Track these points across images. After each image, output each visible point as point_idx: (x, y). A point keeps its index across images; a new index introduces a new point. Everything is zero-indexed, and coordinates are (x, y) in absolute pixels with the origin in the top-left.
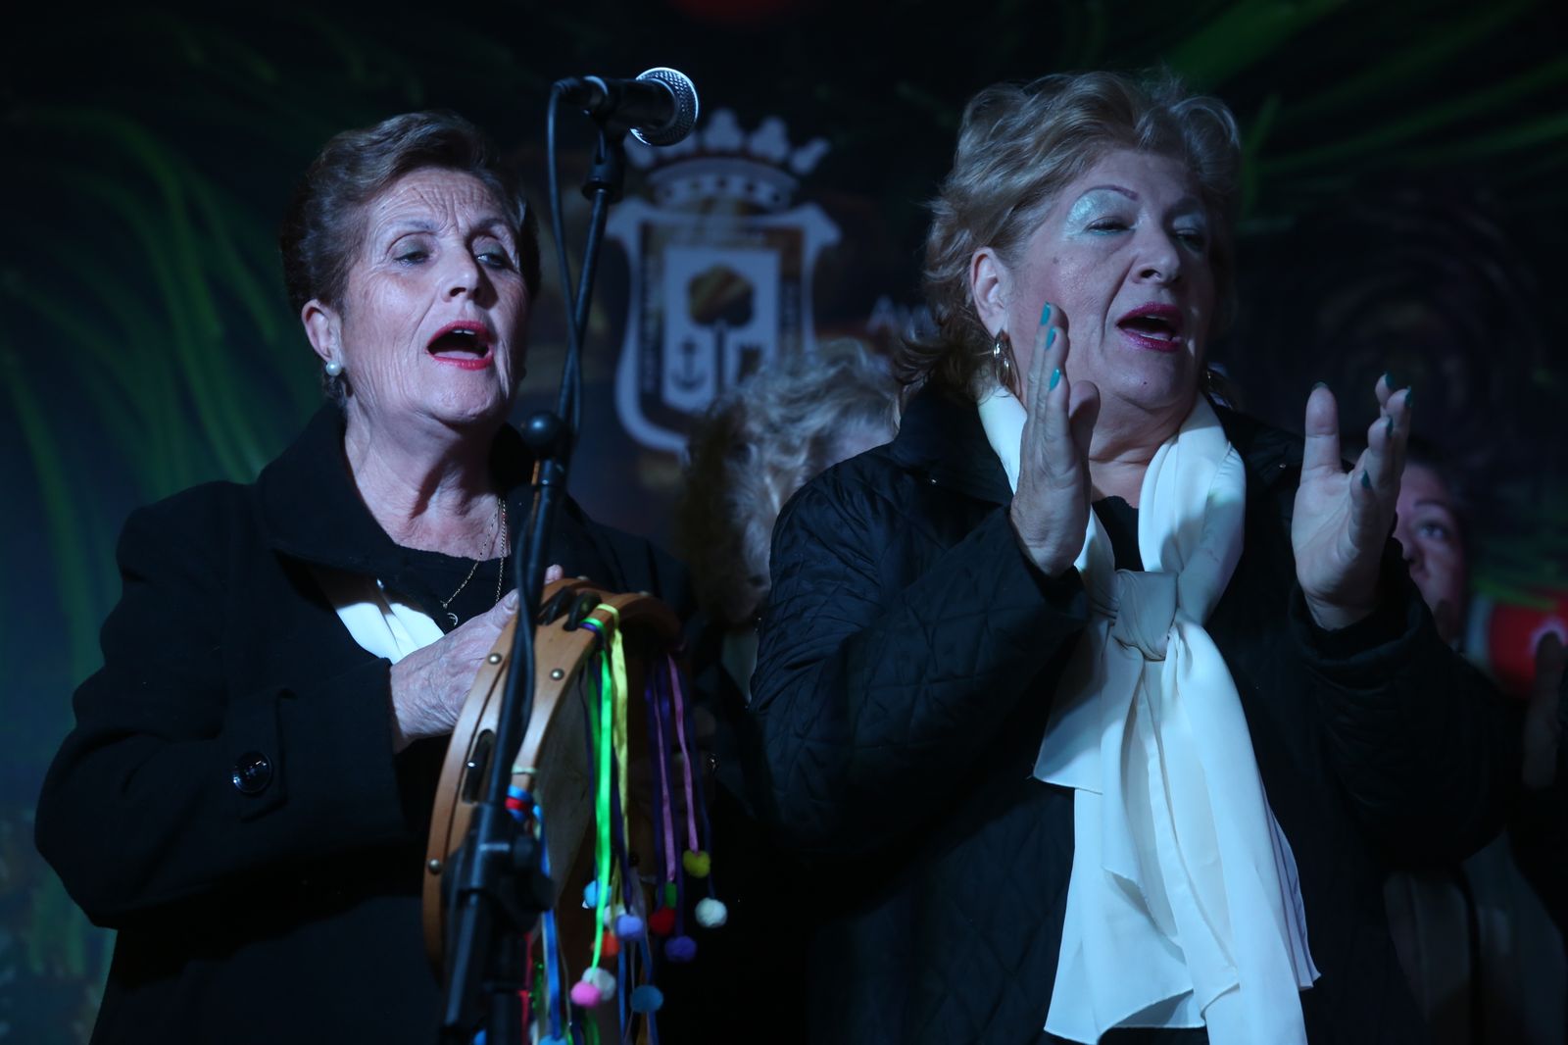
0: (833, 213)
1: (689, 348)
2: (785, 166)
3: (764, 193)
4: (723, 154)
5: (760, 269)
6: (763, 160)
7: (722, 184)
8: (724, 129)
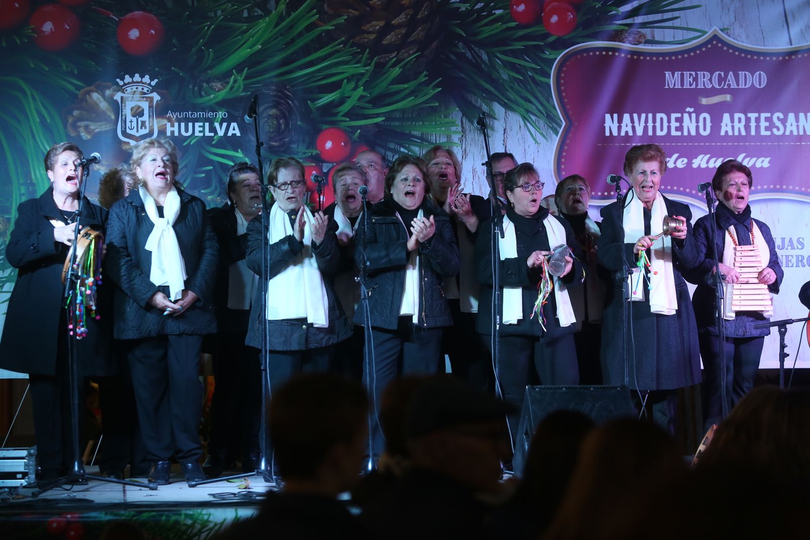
0: (158, 93)
1: (131, 122)
2: (149, 84)
3: (145, 90)
4: (137, 82)
5: (145, 105)
6: (145, 83)
7: (137, 88)
8: (137, 77)
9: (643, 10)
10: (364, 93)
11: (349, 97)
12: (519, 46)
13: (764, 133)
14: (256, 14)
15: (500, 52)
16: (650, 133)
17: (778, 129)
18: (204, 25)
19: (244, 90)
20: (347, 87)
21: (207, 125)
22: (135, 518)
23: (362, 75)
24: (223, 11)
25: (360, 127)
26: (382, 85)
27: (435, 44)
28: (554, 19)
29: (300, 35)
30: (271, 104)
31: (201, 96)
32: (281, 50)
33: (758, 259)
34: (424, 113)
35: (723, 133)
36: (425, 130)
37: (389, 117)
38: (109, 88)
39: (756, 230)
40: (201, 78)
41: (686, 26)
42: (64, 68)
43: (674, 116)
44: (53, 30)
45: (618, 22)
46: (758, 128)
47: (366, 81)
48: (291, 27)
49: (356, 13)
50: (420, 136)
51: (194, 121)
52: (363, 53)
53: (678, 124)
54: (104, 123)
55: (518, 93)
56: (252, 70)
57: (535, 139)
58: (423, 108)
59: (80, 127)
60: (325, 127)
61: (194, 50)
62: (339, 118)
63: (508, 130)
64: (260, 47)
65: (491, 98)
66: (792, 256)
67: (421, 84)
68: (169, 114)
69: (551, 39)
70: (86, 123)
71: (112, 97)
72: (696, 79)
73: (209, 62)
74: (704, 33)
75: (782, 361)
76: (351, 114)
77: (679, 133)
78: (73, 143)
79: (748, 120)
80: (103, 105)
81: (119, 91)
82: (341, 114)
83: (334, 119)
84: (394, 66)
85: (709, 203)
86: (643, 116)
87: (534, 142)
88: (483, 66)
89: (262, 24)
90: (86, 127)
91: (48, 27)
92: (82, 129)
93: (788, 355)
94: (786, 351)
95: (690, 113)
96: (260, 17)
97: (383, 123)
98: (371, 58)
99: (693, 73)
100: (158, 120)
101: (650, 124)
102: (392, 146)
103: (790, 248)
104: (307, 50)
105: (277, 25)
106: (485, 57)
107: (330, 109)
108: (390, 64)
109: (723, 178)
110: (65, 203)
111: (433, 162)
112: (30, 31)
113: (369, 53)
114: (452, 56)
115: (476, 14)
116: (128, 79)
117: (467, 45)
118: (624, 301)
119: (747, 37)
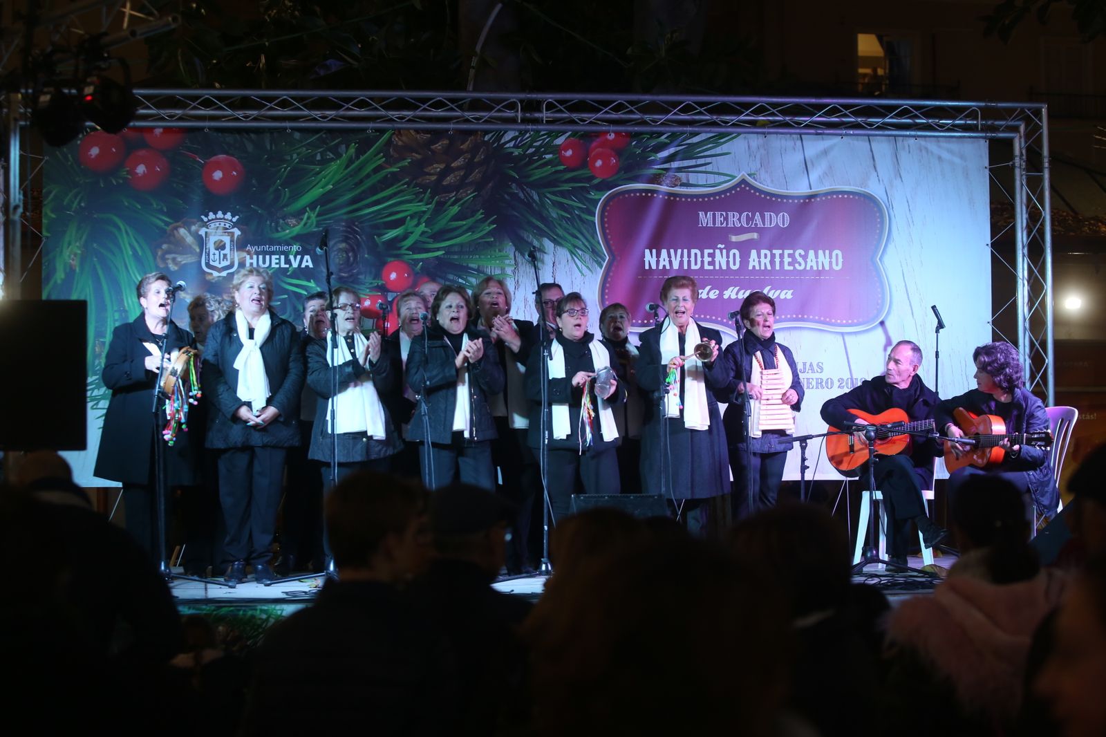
0: (239, 229)
1: (214, 254)
2: (231, 221)
4: (220, 219)
5: (227, 240)
6: (227, 220)
7: (220, 224)
8: (220, 214)
9: (680, 156)
10: (426, 229)
11: (412, 233)
12: (566, 187)
13: (787, 267)
14: (328, 157)
15: (550, 193)
16: (686, 267)
17: (800, 264)
18: (279, 168)
19: (318, 225)
20: (411, 224)
21: (283, 257)
22: (215, 612)
23: (424, 212)
24: (298, 154)
25: (422, 260)
26: (442, 222)
27: (490, 185)
28: (599, 163)
29: (368, 176)
30: (341, 239)
31: (278, 231)
32: (351, 190)
33: (782, 382)
34: (480, 247)
35: (750, 268)
36: (481, 263)
37: (448, 250)
38: (195, 225)
39: (780, 353)
40: (278, 214)
41: (717, 171)
42: (155, 206)
43: (707, 252)
44: (146, 171)
45: (656, 167)
46: (782, 263)
47: (428, 218)
48: (360, 168)
49: (418, 156)
50: (477, 268)
51: (271, 253)
52: (424, 192)
53: (710, 259)
54: (189, 255)
55: (566, 230)
56: (324, 208)
57: (581, 272)
58: (479, 243)
59: (168, 259)
60: (389, 259)
61: (271, 189)
62: (403, 251)
63: (557, 263)
64: (331, 187)
65: (542, 234)
66: (812, 379)
67: (477, 221)
68: (249, 248)
69: (596, 181)
70: (173, 255)
71: (197, 232)
72: (726, 219)
73: (286, 200)
74: (734, 177)
75: (803, 473)
76: (415, 249)
77: (711, 268)
78: (164, 274)
79: (773, 256)
80: (189, 239)
81: (203, 226)
82: (405, 247)
83: (399, 252)
84: (453, 204)
85: (738, 331)
86: (679, 251)
87: (580, 274)
88: (534, 205)
89: (334, 166)
90: (174, 260)
91: (141, 169)
92: (170, 261)
93: (808, 467)
94: (806, 463)
95: (721, 250)
96: (332, 160)
97: (442, 257)
98: (432, 198)
99: (724, 213)
100: (239, 252)
101: (686, 259)
102: (451, 277)
103: (810, 371)
104: (374, 190)
105: (347, 166)
106: (536, 197)
107: (394, 244)
108: (449, 203)
109: (751, 309)
110: (156, 326)
111: (486, 291)
112: (125, 173)
113: (430, 193)
114: (506, 196)
115: (528, 159)
116: (211, 216)
117: (520, 185)
118: (661, 417)
119: (772, 181)
